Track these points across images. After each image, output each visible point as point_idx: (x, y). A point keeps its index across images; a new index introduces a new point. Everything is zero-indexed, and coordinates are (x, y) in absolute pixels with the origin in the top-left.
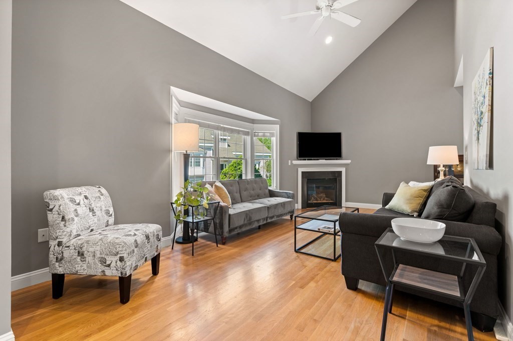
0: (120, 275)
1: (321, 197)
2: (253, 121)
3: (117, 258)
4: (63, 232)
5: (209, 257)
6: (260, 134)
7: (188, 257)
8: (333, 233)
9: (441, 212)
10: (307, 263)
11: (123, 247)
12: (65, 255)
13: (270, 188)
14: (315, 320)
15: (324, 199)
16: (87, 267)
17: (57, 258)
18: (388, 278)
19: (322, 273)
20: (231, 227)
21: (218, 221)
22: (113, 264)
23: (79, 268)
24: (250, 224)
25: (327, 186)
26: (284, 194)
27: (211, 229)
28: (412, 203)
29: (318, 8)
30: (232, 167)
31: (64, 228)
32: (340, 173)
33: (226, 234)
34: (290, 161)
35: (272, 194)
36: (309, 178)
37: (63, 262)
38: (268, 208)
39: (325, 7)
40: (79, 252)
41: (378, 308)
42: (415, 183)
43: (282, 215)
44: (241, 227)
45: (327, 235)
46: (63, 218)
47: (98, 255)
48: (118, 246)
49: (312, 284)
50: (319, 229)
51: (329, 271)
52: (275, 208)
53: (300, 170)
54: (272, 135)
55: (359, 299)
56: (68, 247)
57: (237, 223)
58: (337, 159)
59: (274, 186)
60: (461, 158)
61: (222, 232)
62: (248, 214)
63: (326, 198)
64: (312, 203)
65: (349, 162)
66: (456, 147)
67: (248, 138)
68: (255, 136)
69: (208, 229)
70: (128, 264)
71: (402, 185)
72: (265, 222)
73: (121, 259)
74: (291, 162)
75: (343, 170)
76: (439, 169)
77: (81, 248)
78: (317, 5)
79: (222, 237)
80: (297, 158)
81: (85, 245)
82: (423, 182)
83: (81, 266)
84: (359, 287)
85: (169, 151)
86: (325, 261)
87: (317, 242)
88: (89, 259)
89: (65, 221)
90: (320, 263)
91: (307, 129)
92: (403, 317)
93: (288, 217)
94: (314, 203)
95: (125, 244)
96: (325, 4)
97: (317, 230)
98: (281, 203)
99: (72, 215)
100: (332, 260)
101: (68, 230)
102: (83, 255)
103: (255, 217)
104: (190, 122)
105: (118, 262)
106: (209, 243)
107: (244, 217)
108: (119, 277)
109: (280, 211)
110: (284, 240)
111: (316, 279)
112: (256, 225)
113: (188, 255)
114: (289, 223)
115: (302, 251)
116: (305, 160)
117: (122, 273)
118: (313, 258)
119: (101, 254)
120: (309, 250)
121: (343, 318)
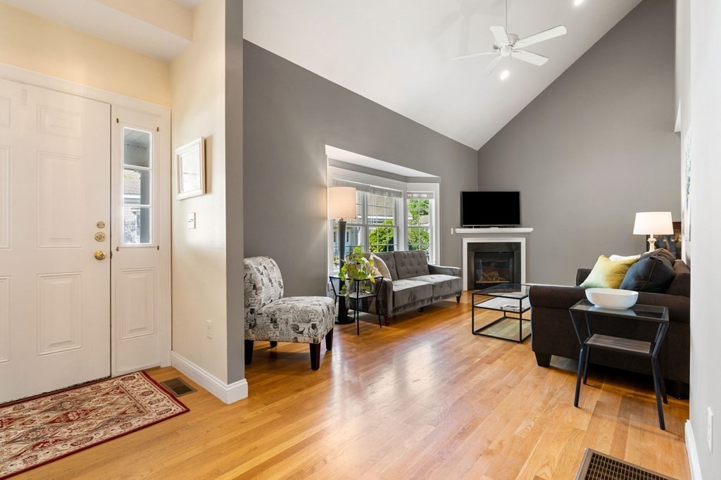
0: (312, 342)
1: (493, 276)
2: (406, 179)
3: (310, 325)
4: (255, 300)
5: (377, 337)
6: (414, 195)
7: (353, 336)
8: (519, 311)
9: (638, 283)
10: (489, 344)
11: (315, 315)
12: (257, 322)
13: (429, 263)
14: (509, 387)
15: (496, 279)
16: (280, 333)
17: (250, 325)
18: (582, 342)
19: (508, 353)
20: (396, 305)
21: (380, 299)
22: (306, 331)
23: (272, 335)
24: (414, 304)
25: (500, 261)
26: (448, 271)
27: (372, 307)
28: (612, 280)
29: (496, 48)
30: (375, 236)
31: (256, 296)
32: (518, 245)
33: (390, 314)
34: (452, 229)
35: (432, 270)
36: (477, 251)
37: (256, 328)
38: (434, 286)
39: (504, 47)
40: (272, 319)
41: (573, 381)
42: (618, 256)
43: (447, 296)
44: (405, 307)
45: (507, 319)
46: (255, 286)
47: (291, 322)
48: (310, 314)
49: (499, 362)
50: (502, 308)
51: (516, 352)
52: (441, 287)
53: (466, 241)
54: (430, 195)
55: (551, 375)
56: (261, 314)
57: (402, 301)
58: (514, 227)
59: (433, 261)
60: (677, 226)
61: (387, 311)
62: (412, 292)
63: (499, 278)
64: (481, 284)
65: (530, 230)
66: (670, 213)
67: (400, 201)
68: (408, 198)
69: (368, 308)
70: (320, 331)
71: (601, 259)
72: (429, 303)
73: (314, 327)
74: (454, 230)
75: (523, 241)
76: (649, 240)
77: (274, 315)
78: (495, 44)
79: (385, 318)
80: (461, 225)
81: (278, 312)
82: (626, 256)
83: (274, 333)
84: (551, 365)
85: (326, 218)
86: (509, 343)
87: (496, 326)
88: (282, 326)
89: (256, 289)
90: (504, 344)
91: (473, 188)
92: (599, 387)
93: (454, 299)
94: (484, 284)
95: (317, 312)
96: (505, 44)
97: (499, 308)
98: (447, 281)
99: (260, 285)
100: (518, 342)
101: (259, 298)
102: (275, 322)
103: (420, 296)
104: (348, 185)
105: (311, 329)
106: (369, 324)
107: (408, 294)
108: (311, 344)
109: (447, 291)
110: (456, 323)
111: (502, 357)
112: (420, 305)
113: (352, 335)
114: (455, 306)
115: (482, 333)
116: (471, 227)
117: (314, 340)
118: (494, 340)
119: (293, 321)
120: (489, 332)
121: (536, 386)
